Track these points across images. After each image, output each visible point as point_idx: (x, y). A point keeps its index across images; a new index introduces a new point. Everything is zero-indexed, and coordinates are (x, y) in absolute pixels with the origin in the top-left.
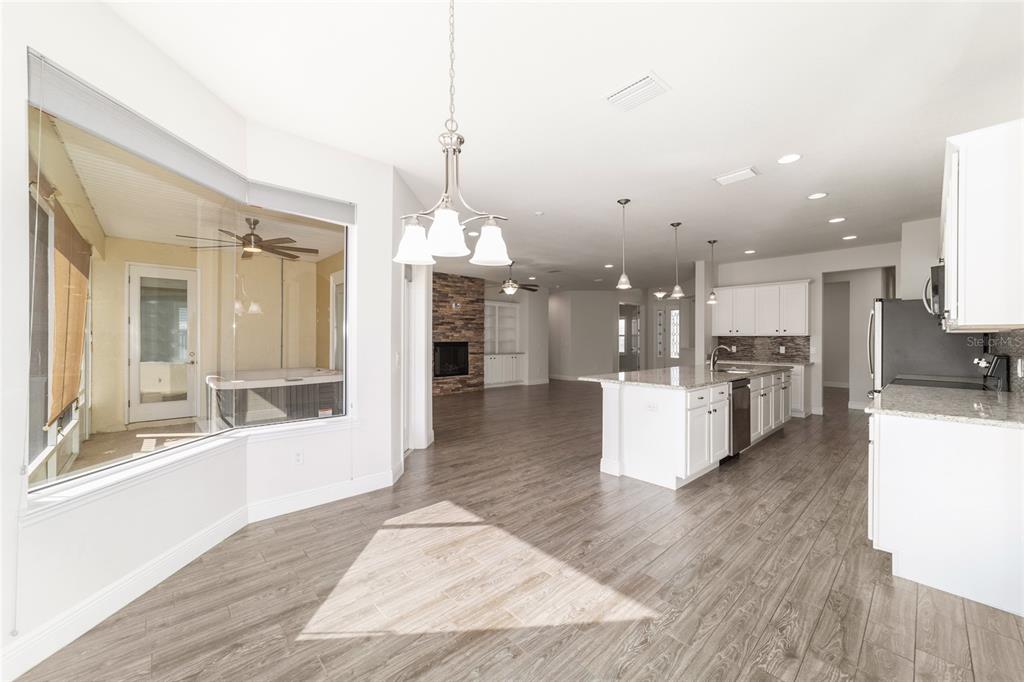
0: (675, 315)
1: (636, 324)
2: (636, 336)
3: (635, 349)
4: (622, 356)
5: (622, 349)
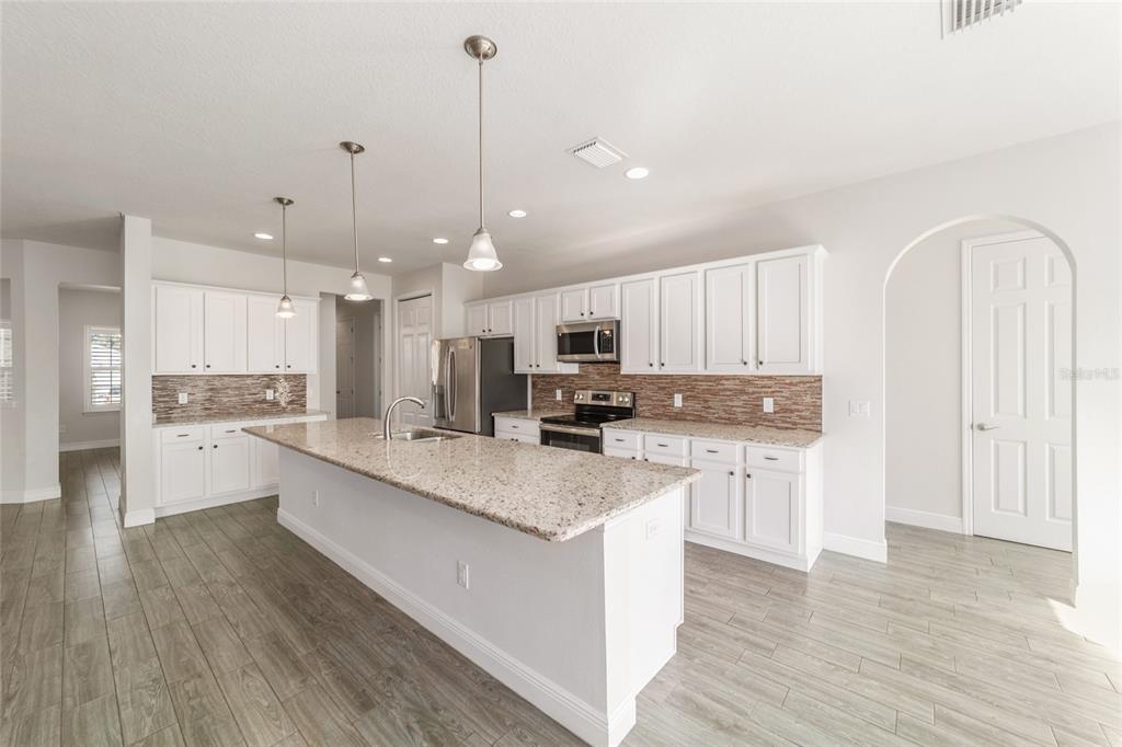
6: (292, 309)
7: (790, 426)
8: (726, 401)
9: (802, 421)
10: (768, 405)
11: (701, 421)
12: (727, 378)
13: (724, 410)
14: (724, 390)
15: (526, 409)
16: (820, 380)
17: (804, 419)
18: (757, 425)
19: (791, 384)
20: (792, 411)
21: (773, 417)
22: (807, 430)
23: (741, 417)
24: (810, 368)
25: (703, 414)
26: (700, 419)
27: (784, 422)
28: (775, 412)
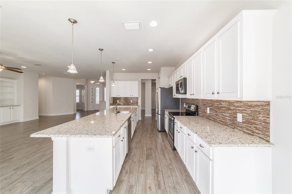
0: (98, 89)
1: (84, 92)
2: (84, 96)
3: (83, 101)
4: (77, 104)
5: (78, 101)
6: (114, 84)
7: (250, 133)
8: (223, 113)
9: (257, 131)
10: (240, 118)
11: (214, 121)
12: (223, 101)
13: (222, 117)
14: (222, 107)
15: (180, 109)
16: (269, 104)
17: (259, 130)
18: (235, 128)
19: (251, 106)
20: (252, 124)
21: (241, 125)
22: (260, 137)
23: (229, 122)
24: (239, 96)
25: (215, 118)
26: (214, 120)
27: (247, 129)
28: (243, 122)
